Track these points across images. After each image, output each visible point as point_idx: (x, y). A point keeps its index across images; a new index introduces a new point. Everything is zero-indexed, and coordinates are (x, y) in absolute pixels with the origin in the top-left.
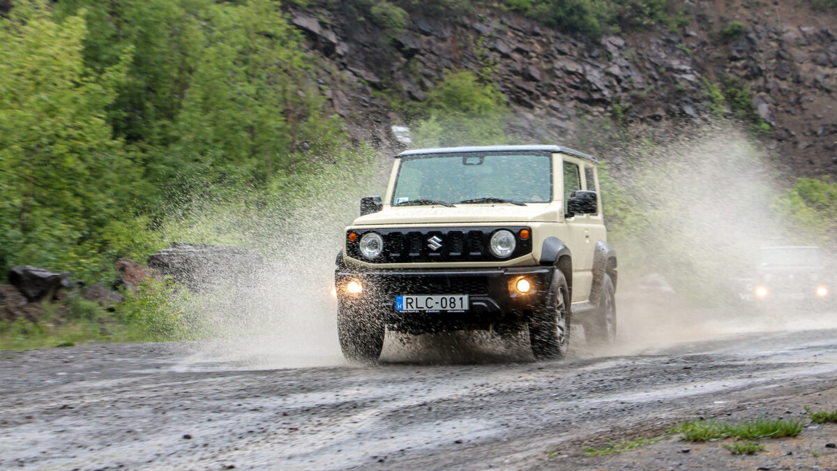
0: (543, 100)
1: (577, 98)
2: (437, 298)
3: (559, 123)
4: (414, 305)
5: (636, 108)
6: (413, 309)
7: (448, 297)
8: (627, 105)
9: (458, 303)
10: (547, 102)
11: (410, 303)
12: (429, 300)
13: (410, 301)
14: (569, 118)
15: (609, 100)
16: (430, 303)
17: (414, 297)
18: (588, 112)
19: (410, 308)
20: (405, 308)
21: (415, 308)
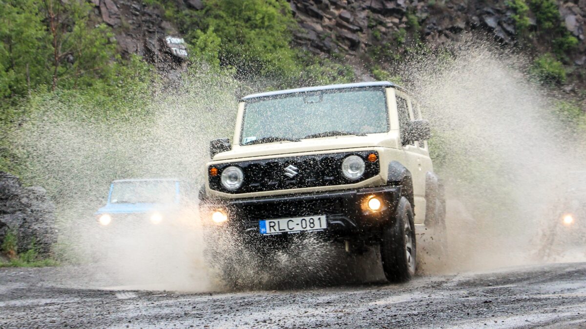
0: (332, 9)
1: (370, 8)
2: (297, 220)
3: (350, 35)
4: (276, 227)
5: (434, 20)
6: (275, 231)
7: (307, 218)
8: (424, 15)
9: (317, 223)
10: (337, 12)
11: (273, 227)
12: (290, 222)
13: (272, 224)
14: (361, 30)
15: (404, 10)
16: (291, 225)
17: (276, 221)
18: (381, 23)
19: (273, 231)
20: (268, 231)
21: (278, 231)
